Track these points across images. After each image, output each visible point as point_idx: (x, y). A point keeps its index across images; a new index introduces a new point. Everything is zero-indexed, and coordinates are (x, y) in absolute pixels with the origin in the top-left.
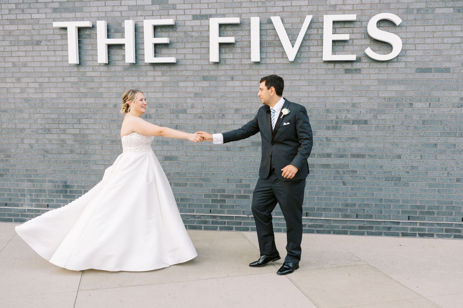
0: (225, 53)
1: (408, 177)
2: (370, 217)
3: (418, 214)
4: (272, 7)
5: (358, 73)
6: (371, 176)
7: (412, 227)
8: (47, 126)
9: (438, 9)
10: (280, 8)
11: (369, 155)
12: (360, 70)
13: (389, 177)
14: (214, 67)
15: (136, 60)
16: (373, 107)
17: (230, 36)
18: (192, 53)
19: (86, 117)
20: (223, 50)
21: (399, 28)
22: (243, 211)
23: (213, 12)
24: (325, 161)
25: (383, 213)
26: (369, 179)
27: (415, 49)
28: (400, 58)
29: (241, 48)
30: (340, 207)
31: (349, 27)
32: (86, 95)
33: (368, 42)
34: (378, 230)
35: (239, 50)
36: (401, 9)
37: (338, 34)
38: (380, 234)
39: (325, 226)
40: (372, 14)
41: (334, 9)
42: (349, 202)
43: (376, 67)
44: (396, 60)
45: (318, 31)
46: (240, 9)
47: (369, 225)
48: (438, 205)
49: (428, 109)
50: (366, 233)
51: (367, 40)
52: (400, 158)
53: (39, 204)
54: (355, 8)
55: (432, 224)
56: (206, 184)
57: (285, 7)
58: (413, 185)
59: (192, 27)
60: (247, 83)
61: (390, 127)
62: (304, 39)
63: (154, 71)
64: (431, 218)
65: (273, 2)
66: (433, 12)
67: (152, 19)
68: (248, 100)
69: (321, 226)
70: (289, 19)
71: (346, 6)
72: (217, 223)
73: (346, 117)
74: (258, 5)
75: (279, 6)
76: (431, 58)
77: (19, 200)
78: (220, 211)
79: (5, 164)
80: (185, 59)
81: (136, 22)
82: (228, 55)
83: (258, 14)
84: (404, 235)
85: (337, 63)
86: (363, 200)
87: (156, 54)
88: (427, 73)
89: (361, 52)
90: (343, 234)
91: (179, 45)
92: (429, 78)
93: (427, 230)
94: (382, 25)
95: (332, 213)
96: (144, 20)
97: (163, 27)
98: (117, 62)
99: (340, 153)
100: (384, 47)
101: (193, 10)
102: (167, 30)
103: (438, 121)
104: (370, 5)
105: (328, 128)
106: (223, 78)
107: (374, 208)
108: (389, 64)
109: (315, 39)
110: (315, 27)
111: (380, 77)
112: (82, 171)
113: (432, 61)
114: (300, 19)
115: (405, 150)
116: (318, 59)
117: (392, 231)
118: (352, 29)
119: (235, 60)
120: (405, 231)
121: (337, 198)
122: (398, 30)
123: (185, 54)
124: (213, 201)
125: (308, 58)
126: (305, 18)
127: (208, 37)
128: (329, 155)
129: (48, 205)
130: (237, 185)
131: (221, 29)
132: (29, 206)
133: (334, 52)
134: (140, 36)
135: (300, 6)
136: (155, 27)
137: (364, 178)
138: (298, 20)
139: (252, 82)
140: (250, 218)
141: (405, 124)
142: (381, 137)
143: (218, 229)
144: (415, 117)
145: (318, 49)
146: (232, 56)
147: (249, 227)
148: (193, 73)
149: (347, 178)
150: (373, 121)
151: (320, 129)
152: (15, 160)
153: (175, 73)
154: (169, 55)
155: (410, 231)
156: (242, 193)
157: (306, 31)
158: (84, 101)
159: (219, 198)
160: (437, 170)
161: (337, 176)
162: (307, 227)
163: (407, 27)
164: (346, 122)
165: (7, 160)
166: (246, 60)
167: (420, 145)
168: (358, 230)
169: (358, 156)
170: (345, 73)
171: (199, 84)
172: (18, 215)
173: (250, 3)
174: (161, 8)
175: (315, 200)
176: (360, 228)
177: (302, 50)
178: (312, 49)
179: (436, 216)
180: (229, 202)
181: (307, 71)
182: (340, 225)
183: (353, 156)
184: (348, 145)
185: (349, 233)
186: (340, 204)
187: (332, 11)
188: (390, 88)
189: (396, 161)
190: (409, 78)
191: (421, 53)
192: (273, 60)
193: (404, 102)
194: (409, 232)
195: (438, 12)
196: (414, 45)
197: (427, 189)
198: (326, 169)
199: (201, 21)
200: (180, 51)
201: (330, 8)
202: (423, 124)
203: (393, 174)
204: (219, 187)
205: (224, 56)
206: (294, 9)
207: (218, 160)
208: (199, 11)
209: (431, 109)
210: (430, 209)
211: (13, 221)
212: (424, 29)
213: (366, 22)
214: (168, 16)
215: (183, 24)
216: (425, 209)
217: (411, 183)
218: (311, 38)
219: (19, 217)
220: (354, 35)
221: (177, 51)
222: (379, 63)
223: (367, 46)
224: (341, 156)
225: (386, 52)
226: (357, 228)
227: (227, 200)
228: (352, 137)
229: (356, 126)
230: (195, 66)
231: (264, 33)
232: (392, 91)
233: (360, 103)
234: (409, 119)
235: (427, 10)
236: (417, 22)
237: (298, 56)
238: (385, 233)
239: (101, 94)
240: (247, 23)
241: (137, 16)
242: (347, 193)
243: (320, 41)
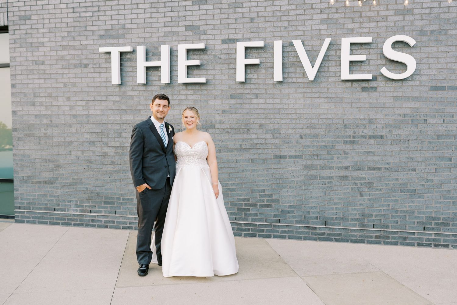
0: (251, 73)
1: (423, 190)
2: (387, 227)
3: (433, 225)
4: (294, 31)
5: (374, 91)
6: (387, 188)
7: (428, 237)
8: (92, 140)
9: (451, 30)
10: (301, 32)
11: (385, 168)
12: (376, 88)
13: (405, 189)
14: (240, 86)
15: (170, 80)
16: (389, 122)
17: (255, 58)
18: (220, 73)
19: (126, 131)
20: (249, 71)
21: (414, 49)
22: (266, 219)
23: (240, 36)
24: (343, 173)
25: (399, 223)
26: (385, 190)
27: (429, 69)
28: (414, 77)
29: (265, 69)
30: (357, 217)
31: (365, 49)
32: (126, 112)
33: (383, 62)
34: (394, 240)
35: (263, 71)
36: (415, 31)
37: (355, 55)
38: (396, 244)
39: (343, 235)
40: (388, 36)
41: (351, 32)
42: (366, 212)
43: (391, 85)
44: (411, 78)
45: (336, 53)
46: (264, 33)
47: (385, 235)
48: (453, 217)
49: (442, 124)
50: (382, 243)
51: (383, 60)
52: (415, 171)
53: (83, 210)
54: (371, 31)
55: (447, 236)
56: (232, 193)
57: (306, 32)
58: (428, 197)
59: (221, 50)
60: (270, 101)
61: (405, 141)
62: (323, 60)
63: (187, 90)
64: (447, 229)
65: (295, 27)
66: (446, 34)
67: (186, 44)
68: (271, 116)
69: (339, 235)
70: (310, 42)
71: (363, 29)
72: (242, 230)
73: (363, 132)
74: (281, 29)
75: (300, 30)
76: (445, 77)
77: (66, 206)
78: (245, 218)
79: (55, 173)
80: (214, 79)
81: (171, 47)
82: (253, 75)
83: (281, 38)
84: (419, 245)
85: (353, 82)
86: (380, 210)
87: (188, 75)
88: (441, 91)
89: (377, 72)
90: (361, 243)
91: (209, 67)
92: (443, 95)
93: (442, 240)
94: (397, 46)
95: (350, 223)
96: (178, 45)
97: (195, 51)
98: (154, 82)
99: (357, 166)
100: (399, 67)
101: (222, 35)
102: (199, 54)
103: (452, 136)
104: (385, 28)
105: (346, 143)
106: (248, 97)
107: (390, 218)
108: (404, 82)
109: (334, 59)
110: (333, 49)
111: (396, 94)
112: (121, 181)
113: (445, 79)
114: (319, 41)
115: (420, 163)
116: (337, 78)
117: (407, 241)
118: (368, 50)
119: (259, 80)
120: (420, 241)
121: (355, 208)
122: (413, 50)
123: (214, 75)
124: (238, 209)
125: (327, 77)
126: (324, 41)
127: (235, 59)
128: (346, 168)
129: (91, 210)
130: (260, 195)
131: (247, 52)
132: (74, 211)
133: (351, 72)
134: (175, 59)
135: (320, 30)
136: (188, 51)
137: (381, 190)
138: (317, 43)
139: (275, 100)
140: (272, 226)
141: (419, 138)
142: (397, 151)
143: (243, 235)
144: (429, 133)
145: (336, 69)
146: (256, 77)
147: (271, 234)
148: (221, 92)
149: (364, 189)
150: (389, 136)
151: (338, 143)
152: (64, 169)
153: (206, 92)
154: (200, 76)
155: (426, 241)
156: (265, 202)
157: (326, 53)
158: (124, 117)
159: (244, 207)
160: (452, 183)
161: (354, 188)
162: (326, 235)
163: (421, 48)
164: (363, 136)
165: (57, 169)
166: (269, 79)
167: (435, 159)
168: (375, 240)
169: (375, 169)
170: (362, 91)
171: (227, 102)
172: (64, 219)
173: (274, 28)
174: (194, 34)
175: (333, 209)
176: (377, 237)
177: (322, 70)
178: (331, 69)
179: (451, 227)
180: (253, 210)
181: (326, 89)
182: (357, 234)
183: (370, 169)
184: (365, 158)
185: (366, 241)
186: (358, 214)
187: (349, 33)
188: (405, 105)
189: (411, 174)
190: (423, 96)
191: (434, 72)
192: (295, 79)
193: (419, 118)
194: (424, 242)
195: (451, 34)
196: (428, 65)
197: (442, 202)
198: (343, 181)
199: (229, 45)
200: (210, 72)
201: (347, 31)
202: (438, 139)
203: (408, 187)
204: (244, 197)
205: (250, 76)
206: (314, 33)
207: (243, 171)
208: (227, 36)
209: (445, 125)
210: (445, 220)
211: (60, 224)
212: (438, 49)
213: (382, 44)
214: (200, 40)
215: (213, 47)
216: (440, 221)
217: (426, 195)
218: (330, 59)
219: (65, 221)
220: (371, 55)
221: (207, 72)
222: (394, 82)
223: (382, 66)
224: (359, 169)
225: (400, 72)
226: (374, 237)
227: (251, 208)
228: (369, 151)
229: (372, 141)
230: (223, 86)
231: (286, 55)
232: (407, 108)
233: (376, 119)
234: (424, 134)
235: (440, 32)
236: (431, 43)
237: (318, 76)
238: (401, 242)
239: (140, 110)
240: (271, 46)
241: (172, 41)
242: (364, 204)
243: (338, 62)
